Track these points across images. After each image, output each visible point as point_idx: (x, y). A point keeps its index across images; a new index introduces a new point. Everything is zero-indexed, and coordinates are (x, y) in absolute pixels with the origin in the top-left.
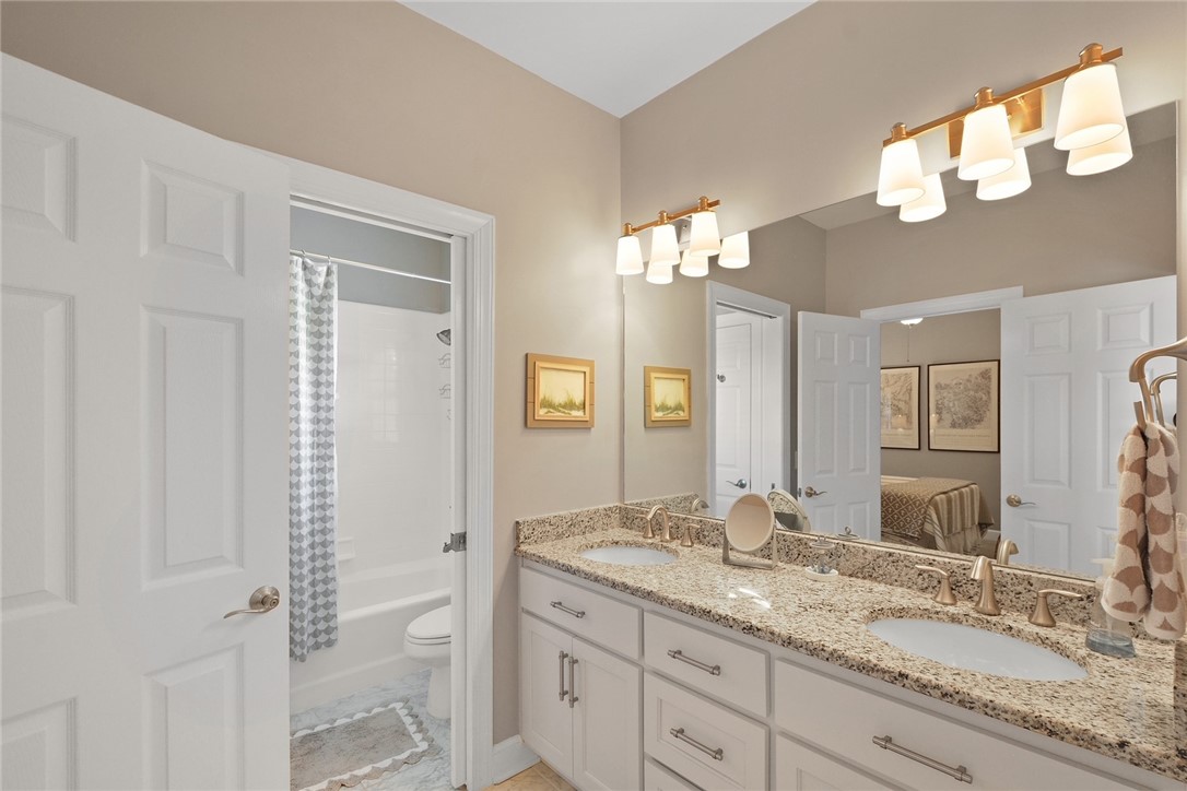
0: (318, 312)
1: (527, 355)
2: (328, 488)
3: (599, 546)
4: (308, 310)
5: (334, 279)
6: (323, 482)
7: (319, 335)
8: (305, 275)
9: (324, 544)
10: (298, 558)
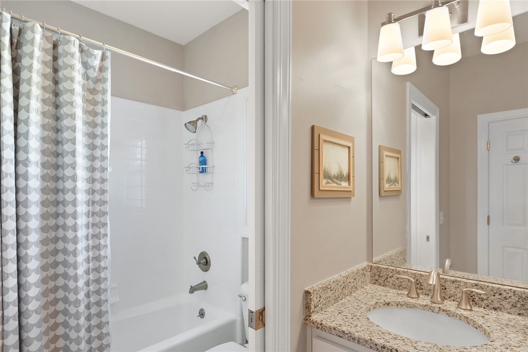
0: (92, 92)
1: (313, 128)
2: (102, 253)
3: (374, 308)
4: (84, 90)
5: (108, 63)
6: (97, 247)
7: (94, 114)
8: (82, 56)
9: (99, 304)
10: (75, 309)
